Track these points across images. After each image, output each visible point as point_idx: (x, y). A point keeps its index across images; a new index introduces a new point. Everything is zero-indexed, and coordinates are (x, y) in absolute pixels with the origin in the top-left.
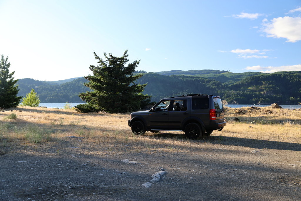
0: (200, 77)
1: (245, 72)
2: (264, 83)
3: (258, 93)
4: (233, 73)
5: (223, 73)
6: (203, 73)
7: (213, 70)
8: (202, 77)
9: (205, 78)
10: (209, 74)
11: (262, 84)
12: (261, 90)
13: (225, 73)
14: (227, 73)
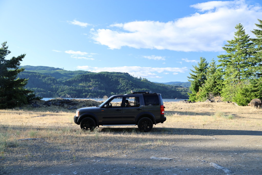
0: (36, 73)
1: (77, 70)
2: (92, 80)
3: (87, 89)
4: (66, 71)
5: (58, 70)
6: (39, 69)
7: (48, 67)
8: (38, 73)
9: (41, 74)
10: (44, 70)
11: (90, 81)
12: (90, 86)
13: (59, 70)
14: (61, 70)
